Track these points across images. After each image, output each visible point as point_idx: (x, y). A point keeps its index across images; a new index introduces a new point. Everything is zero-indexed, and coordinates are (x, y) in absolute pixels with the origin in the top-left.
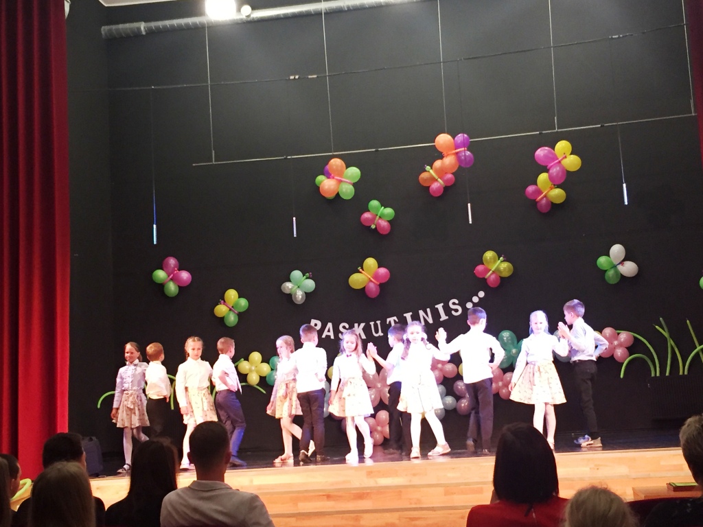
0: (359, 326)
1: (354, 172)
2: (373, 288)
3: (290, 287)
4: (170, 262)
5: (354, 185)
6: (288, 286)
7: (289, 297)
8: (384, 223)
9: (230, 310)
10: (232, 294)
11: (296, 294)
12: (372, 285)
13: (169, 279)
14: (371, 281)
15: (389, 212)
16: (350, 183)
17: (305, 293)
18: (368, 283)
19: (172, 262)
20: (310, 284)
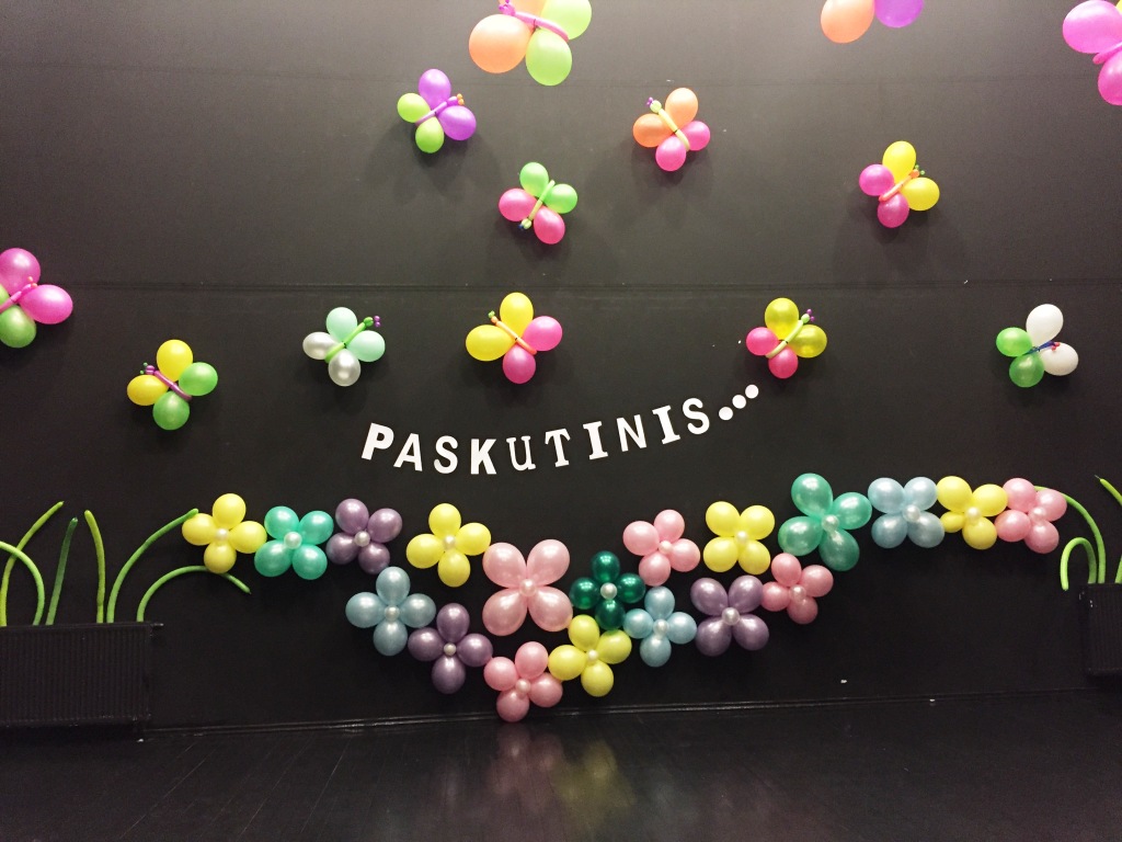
0: (481, 444)
2: (521, 361)
3: (324, 345)
4: (16, 262)
9: (170, 389)
11: (337, 361)
12: (518, 354)
16: (565, 37)
17: (362, 362)
18: (511, 350)
19: (22, 260)
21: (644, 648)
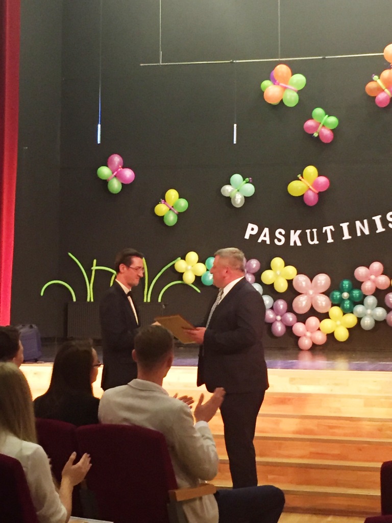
0: (295, 232)
1: (299, 80)
2: (312, 197)
3: (229, 191)
4: (115, 160)
5: (299, 92)
6: (227, 190)
7: (228, 199)
8: (327, 132)
9: (170, 209)
10: (172, 195)
11: (235, 197)
12: (311, 194)
13: (113, 176)
14: (310, 189)
15: (333, 121)
16: (295, 91)
17: (245, 197)
18: (307, 191)
19: (117, 159)
20: (250, 189)
21: (362, 322)
